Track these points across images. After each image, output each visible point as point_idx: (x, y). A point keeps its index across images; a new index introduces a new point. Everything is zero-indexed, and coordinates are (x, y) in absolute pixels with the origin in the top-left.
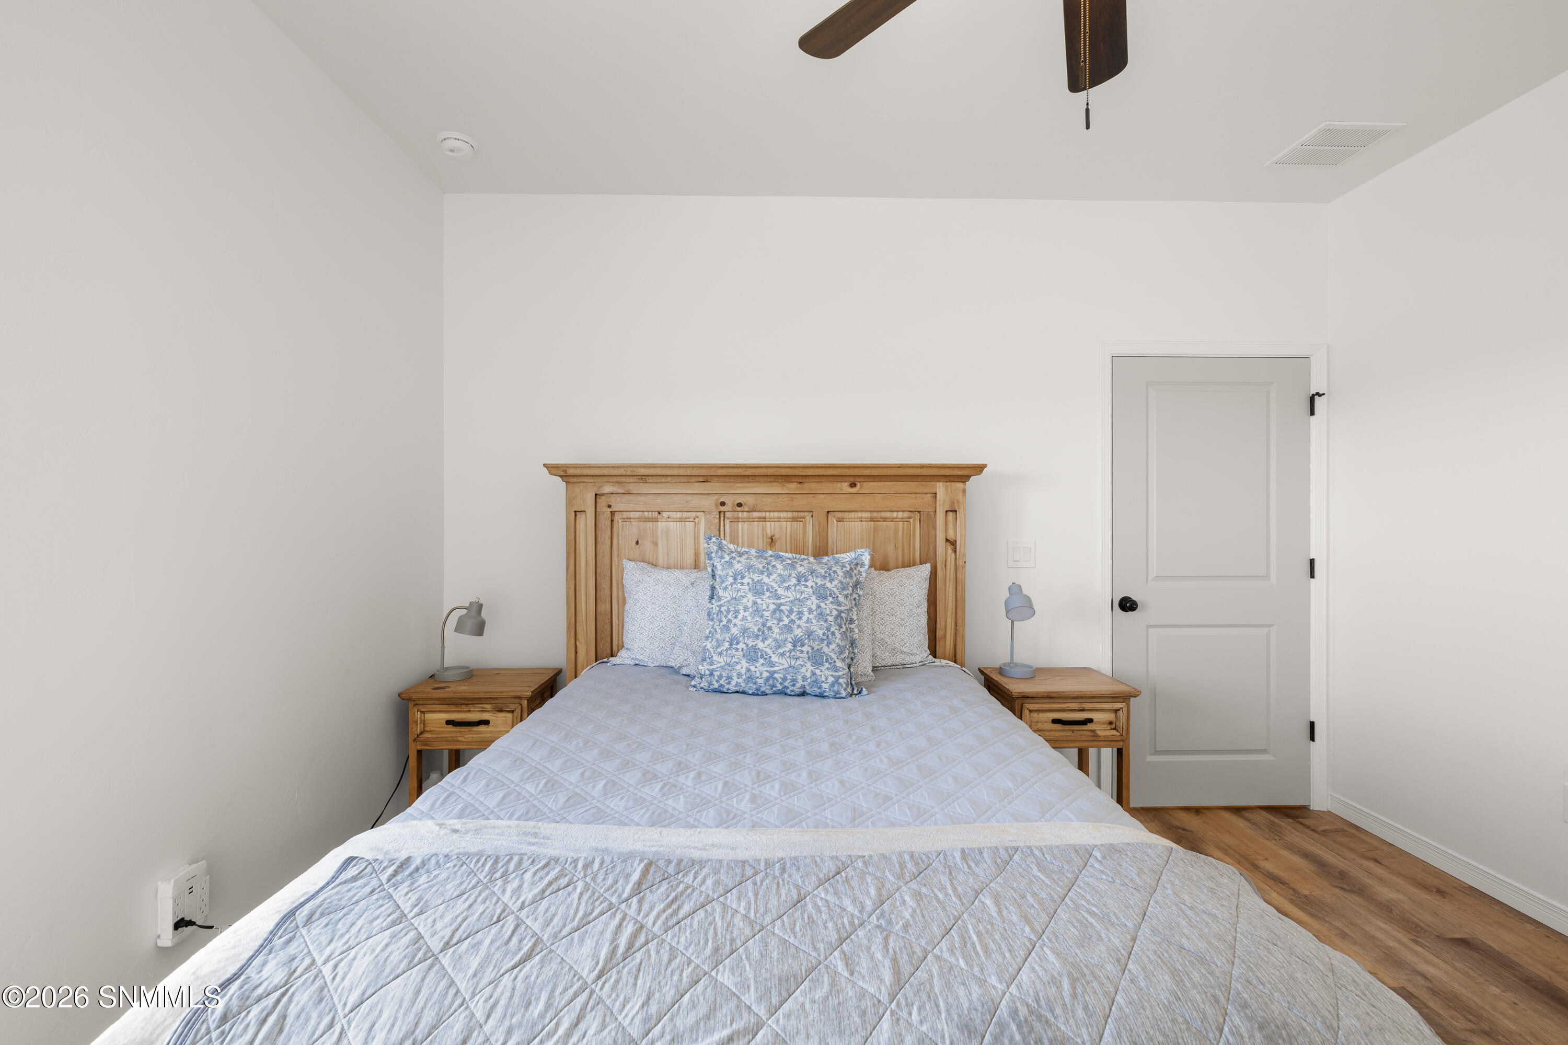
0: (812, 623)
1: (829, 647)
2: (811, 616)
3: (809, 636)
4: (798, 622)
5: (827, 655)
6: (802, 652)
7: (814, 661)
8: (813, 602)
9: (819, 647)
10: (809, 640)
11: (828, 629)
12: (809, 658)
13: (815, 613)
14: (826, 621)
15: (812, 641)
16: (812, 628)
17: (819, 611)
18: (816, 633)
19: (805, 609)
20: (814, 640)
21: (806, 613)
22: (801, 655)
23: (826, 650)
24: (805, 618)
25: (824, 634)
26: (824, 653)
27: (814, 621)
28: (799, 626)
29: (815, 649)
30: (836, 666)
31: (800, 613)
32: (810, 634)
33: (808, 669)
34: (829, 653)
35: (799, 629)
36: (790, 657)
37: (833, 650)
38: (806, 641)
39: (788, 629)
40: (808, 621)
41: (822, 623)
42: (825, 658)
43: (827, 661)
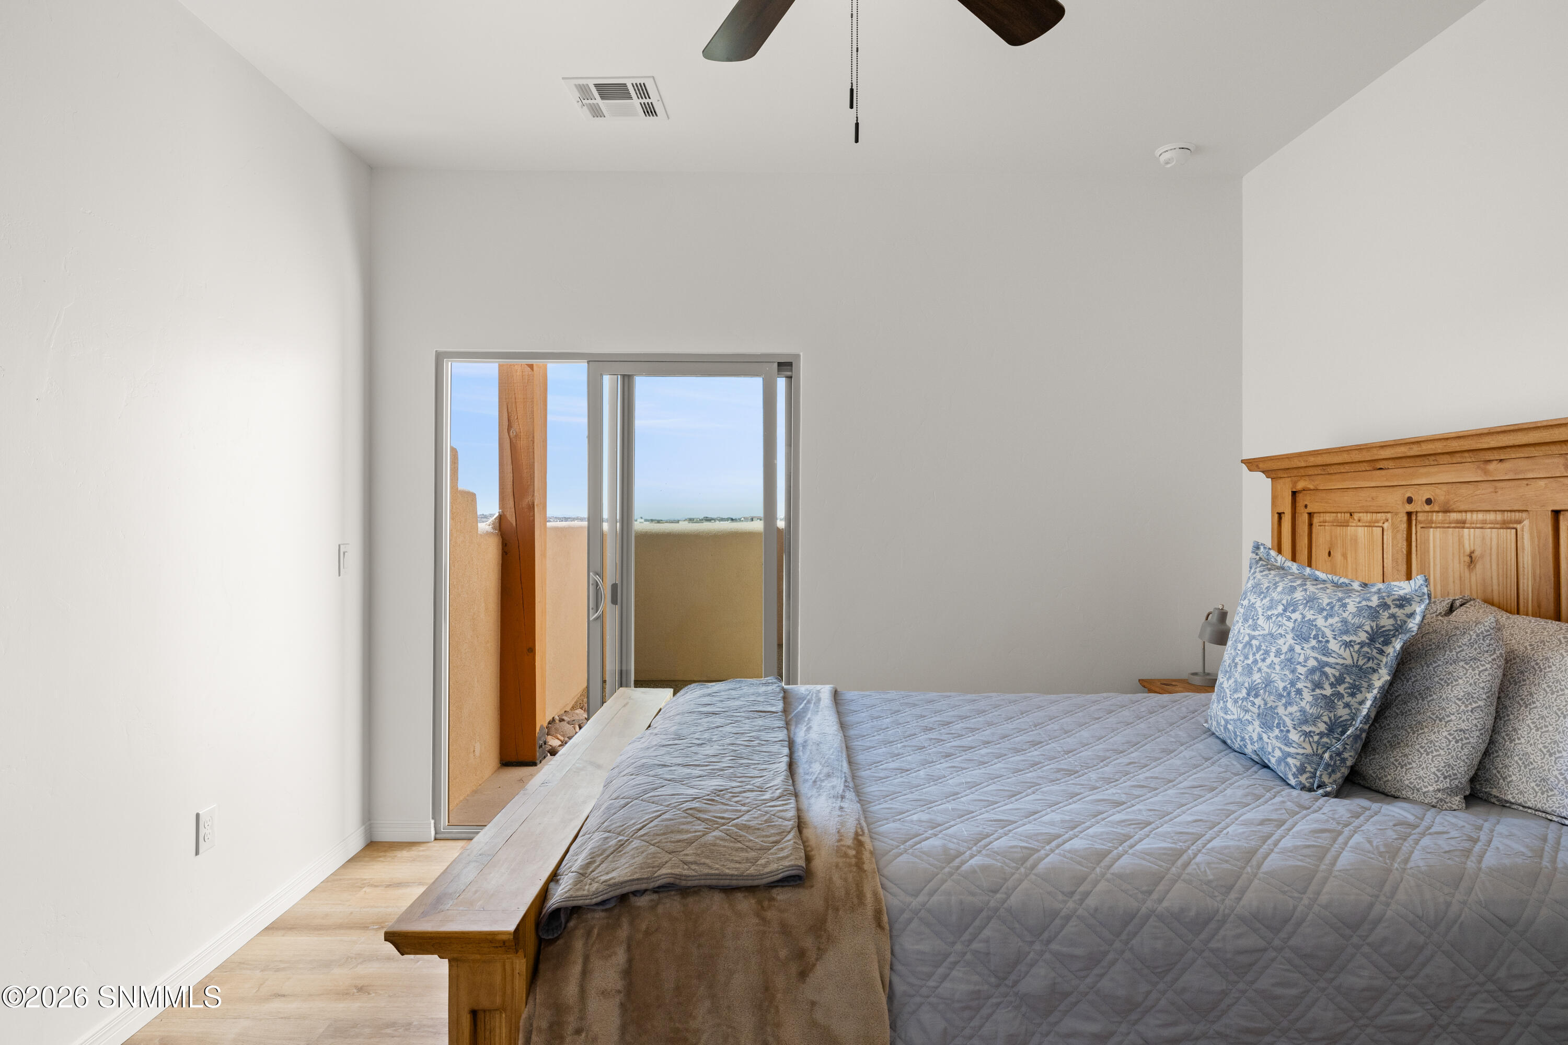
0: (1274, 669)
1: (1286, 708)
2: (1277, 660)
3: (1266, 686)
4: (1260, 664)
5: (1280, 718)
6: (1254, 704)
7: (1264, 721)
8: (1285, 643)
9: (1274, 705)
10: (1265, 691)
11: (1293, 684)
12: (1259, 715)
13: (1282, 657)
14: (1293, 671)
15: (1267, 693)
16: (1273, 675)
17: (1289, 656)
18: (1276, 685)
19: (1274, 649)
20: (1270, 693)
21: (1272, 655)
22: (1251, 708)
23: (1281, 710)
24: (1268, 661)
25: (1285, 688)
26: (1278, 714)
27: (1278, 668)
28: (1260, 670)
29: (1269, 706)
30: (1288, 737)
31: (1267, 653)
32: (1268, 682)
33: (1254, 729)
34: (1284, 717)
35: (1259, 673)
36: (1240, 707)
37: (1291, 714)
38: (1261, 691)
39: (1248, 671)
40: (1271, 666)
41: (1287, 672)
42: (1277, 721)
43: (1278, 726)
